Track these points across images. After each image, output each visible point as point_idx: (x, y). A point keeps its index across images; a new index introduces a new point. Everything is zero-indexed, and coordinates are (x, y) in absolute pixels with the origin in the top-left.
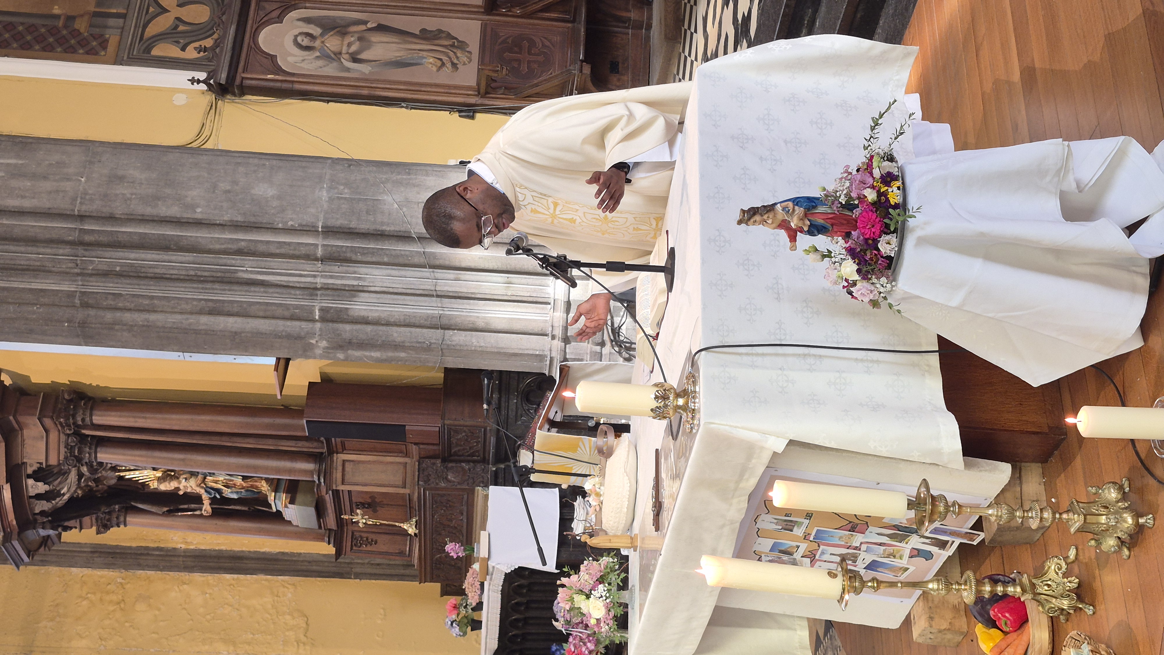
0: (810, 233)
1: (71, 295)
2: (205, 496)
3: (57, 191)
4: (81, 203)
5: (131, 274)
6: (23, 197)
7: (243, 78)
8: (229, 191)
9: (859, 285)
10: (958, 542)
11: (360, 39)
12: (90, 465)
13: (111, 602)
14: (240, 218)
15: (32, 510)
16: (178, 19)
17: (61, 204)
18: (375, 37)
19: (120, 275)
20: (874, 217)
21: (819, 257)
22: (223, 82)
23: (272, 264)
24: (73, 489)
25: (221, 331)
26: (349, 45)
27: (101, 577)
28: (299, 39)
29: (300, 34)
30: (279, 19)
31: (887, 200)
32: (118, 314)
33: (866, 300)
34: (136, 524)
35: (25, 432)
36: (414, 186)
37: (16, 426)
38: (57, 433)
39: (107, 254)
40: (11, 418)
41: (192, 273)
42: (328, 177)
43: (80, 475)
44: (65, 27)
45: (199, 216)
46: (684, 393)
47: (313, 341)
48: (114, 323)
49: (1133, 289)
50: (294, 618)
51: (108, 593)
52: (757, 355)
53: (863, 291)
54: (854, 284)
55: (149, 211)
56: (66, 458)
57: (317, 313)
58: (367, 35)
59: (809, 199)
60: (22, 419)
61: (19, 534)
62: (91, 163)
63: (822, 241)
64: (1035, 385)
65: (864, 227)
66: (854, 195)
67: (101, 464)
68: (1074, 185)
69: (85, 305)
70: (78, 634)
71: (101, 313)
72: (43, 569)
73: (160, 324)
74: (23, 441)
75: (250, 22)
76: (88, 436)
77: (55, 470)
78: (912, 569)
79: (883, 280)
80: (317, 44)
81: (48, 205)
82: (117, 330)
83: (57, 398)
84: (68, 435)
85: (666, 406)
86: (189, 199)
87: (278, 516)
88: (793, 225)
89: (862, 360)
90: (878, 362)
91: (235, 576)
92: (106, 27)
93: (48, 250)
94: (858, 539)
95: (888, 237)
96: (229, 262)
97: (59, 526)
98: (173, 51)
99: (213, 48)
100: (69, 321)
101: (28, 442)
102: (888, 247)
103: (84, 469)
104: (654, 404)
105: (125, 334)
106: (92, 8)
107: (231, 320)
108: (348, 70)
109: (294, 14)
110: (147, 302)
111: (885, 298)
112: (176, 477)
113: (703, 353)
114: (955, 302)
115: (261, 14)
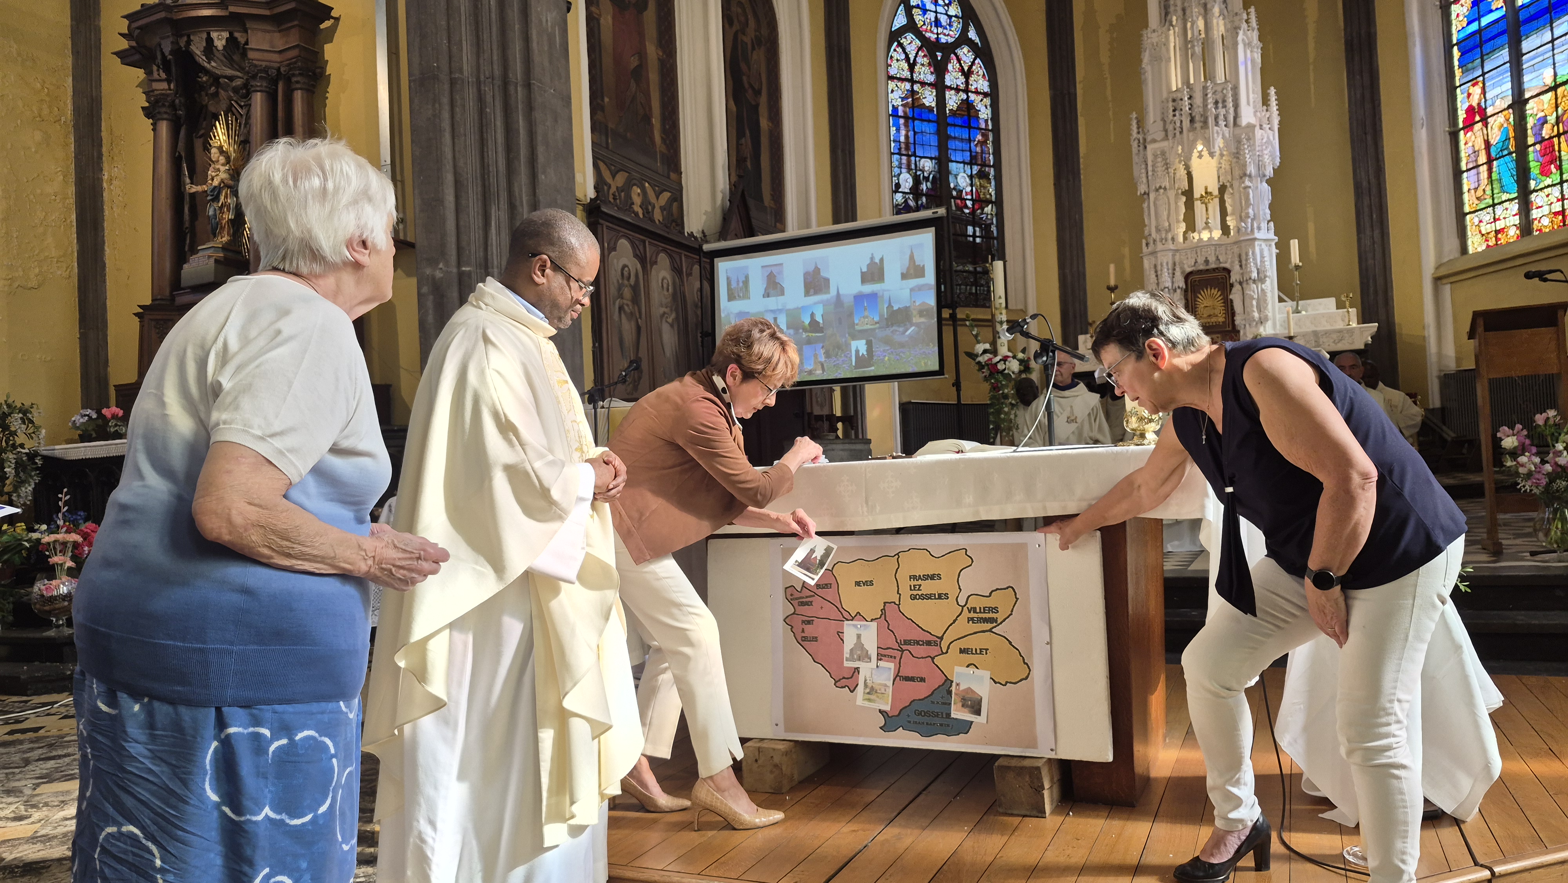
2: (206, 187)
4: (538, 87)
5: (484, 120)
6: (538, 43)
11: (632, 313)
12: (245, 87)
13: (41, 108)
15: (194, 33)
17: (535, 72)
18: (633, 324)
19: (481, 112)
24: (216, 71)
25: (443, 190)
26: (628, 305)
28: (627, 268)
35: (277, 35)
37: (284, 27)
38: (279, 60)
39: (498, 103)
40: (296, 23)
43: (233, 78)
47: (441, 266)
50: (37, 276)
55: (540, 138)
56: (253, 66)
57: (468, 269)
58: (634, 318)
60: (294, 32)
67: (246, 96)
69: (452, 82)
71: (448, 94)
73: (443, 141)
74: (268, 31)
75: (633, 234)
76: (277, 87)
77: (240, 56)
82: (433, 105)
84: (278, 69)
96: (501, 199)
100: (438, 67)
103: (239, 82)
107: (450, 200)
108: (614, 303)
109: (639, 266)
115: (637, 242)
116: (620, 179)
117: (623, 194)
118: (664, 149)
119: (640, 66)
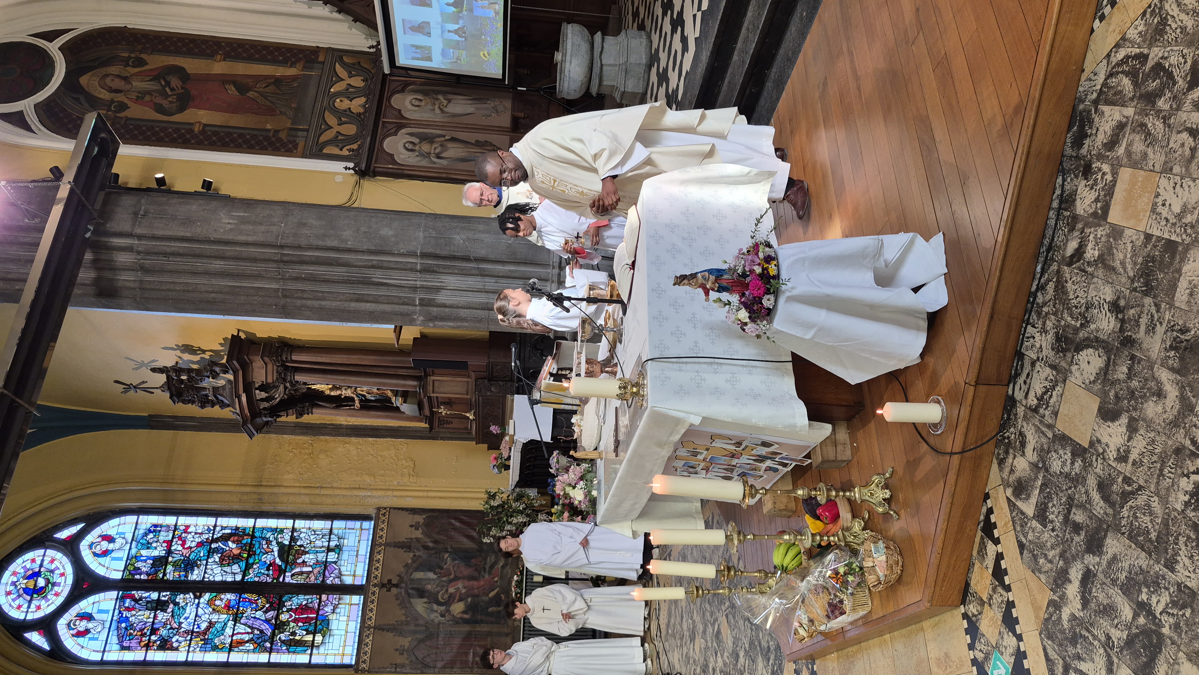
0: (718, 291)
1: (277, 290)
2: (356, 398)
3: (267, 232)
4: (281, 238)
5: (310, 279)
6: (248, 235)
7: (375, 167)
8: (365, 233)
9: (749, 326)
10: (794, 464)
11: (441, 145)
12: (291, 382)
13: (305, 454)
14: (373, 248)
15: (259, 407)
16: (338, 132)
17: (271, 239)
18: (450, 145)
19: (304, 279)
20: (760, 284)
21: (723, 305)
22: (363, 169)
23: (391, 274)
24: (281, 396)
25: (363, 311)
26: (435, 149)
27: (300, 440)
28: (407, 145)
29: (407, 142)
30: (395, 134)
31: (768, 272)
32: (304, 301)
33: (754, 334)
34: (318, 413)
35: (254, 365)
36: (472, 230)
37: (249, 361)
38: (272, 365)
39: (297, 267)
40: (245, 358)
41: (346, 278)
42: (423, 224)
43: (286, 388)
44: (274, 136)
45: (349, 246)
46: (637, 385)
47: (415, 317)
48: (302, 307)
49: (918, 329)
50: (406, 462)
51: (303, 449)
52: (683, 363)
53: (752, 329)
54: (746, 324)
55: (320, 243)
56: (277, 379)
57: (417, 301)
58: (445, 143)
59: (718, 270)
60: (251, 357)
61: (251, 420)
62: (287, 215)
63: (725, 296)
64: (853, 384)
65: (753, 290)
66: (747, 269)
67: (297, 382)
68: (883, 264)
69: (285, 296)
70: (287, 471)
71: (294, 301)
72: (267, 436)
73: (327, 307)
74: (253, 370)
75: (379, 135)
76: (289, 367)
77: (271, 385)
78: (765, 476)
79: (765, 322)
80: (417, 148)
81: (262, 240)
82: (303, 310)
83: (271, 345)
84: (278, 366)
85: (626, 393)
86: (344, 237)
87: (397, 409)
88: (708, 287)
89: (746, 366)
90: (756, 367)
91: (375, 439)
92: (297, 136)
93: (263, 265)
94: (735, 462)
95: (768, 296)
96: (367, 272)
97: (274, 416)
98: (336, 151)
99: (358, 150)
100: (275, 305)
101: (255, 370)
102: (769, 302)
103: (288, 385)
104: (619, 392)
105: (308, 312)
106: (289, 125)
107: (368, 305)
108: (435, 163)
109: (404, 131)
110: (320, 295)
111: (765, 333)
112: (339, 388)
113: (649, 362)
114: (808, 336)
115: (385, 130)
116: (331, 120)
117: (343, 119)
118: (300, 65)
119: (234, 83)
